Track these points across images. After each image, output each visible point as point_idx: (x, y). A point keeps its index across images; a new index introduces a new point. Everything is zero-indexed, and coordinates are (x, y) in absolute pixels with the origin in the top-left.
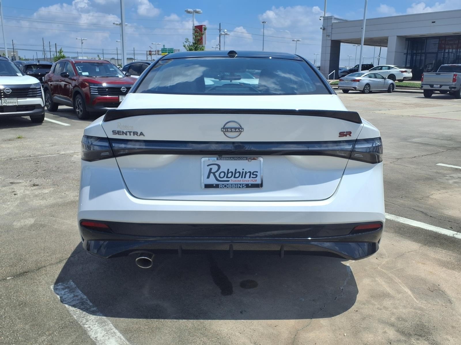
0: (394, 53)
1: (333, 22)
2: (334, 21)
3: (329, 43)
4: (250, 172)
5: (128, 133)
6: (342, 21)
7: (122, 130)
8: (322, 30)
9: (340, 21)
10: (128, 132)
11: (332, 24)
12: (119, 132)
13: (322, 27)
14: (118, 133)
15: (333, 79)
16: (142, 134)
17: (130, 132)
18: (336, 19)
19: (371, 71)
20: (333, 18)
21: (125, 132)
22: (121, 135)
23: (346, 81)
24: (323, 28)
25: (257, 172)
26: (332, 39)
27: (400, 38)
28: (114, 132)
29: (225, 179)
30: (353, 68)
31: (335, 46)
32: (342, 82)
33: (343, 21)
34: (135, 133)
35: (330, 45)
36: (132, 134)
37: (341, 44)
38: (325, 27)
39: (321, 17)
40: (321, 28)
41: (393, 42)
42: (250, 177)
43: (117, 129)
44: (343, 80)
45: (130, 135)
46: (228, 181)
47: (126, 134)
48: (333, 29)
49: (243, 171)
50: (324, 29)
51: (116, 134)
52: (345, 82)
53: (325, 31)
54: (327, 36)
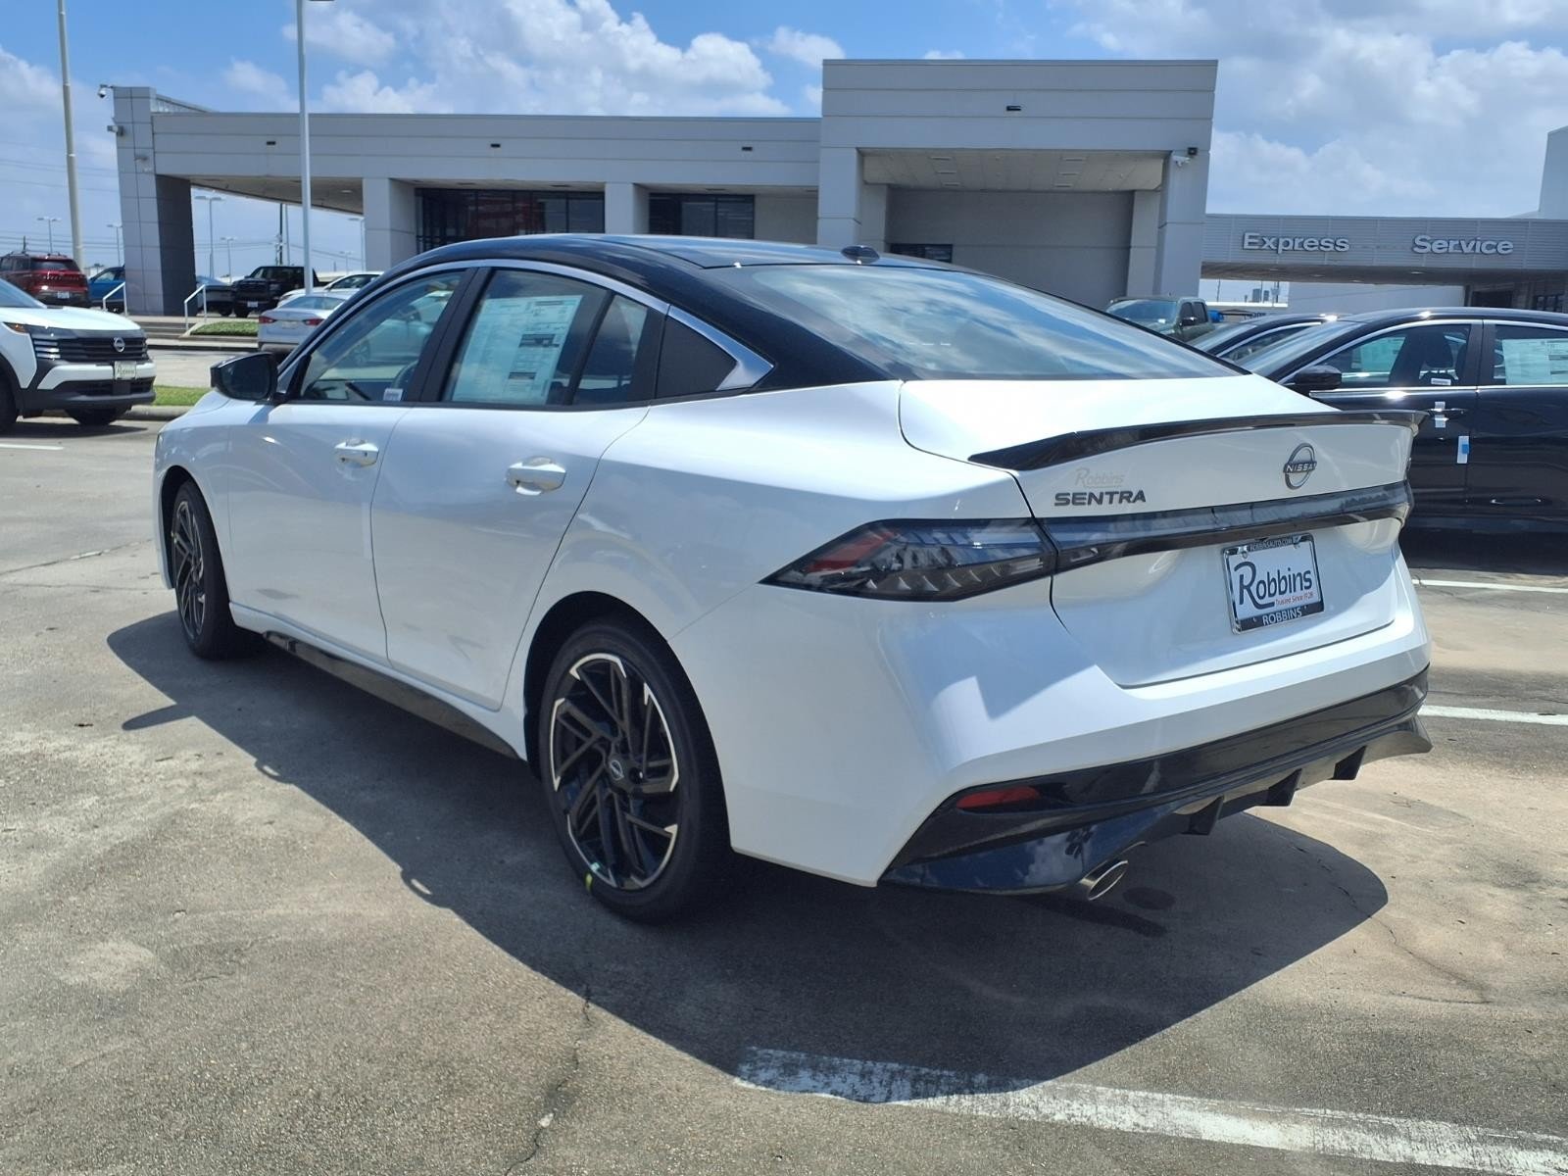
0: (388, 235)
1: (153, 110)
2: (155, 108)
3: (150, 188)
4: (1299, 574)
5: (1106, 498)
6: (182, 110)
7: (1088, 491)
8: (114, 134)
9: (177, 109)
10: (1107, 493)
11: (152, 117)
12: (1078, 496)
13: (112, 123)
14: (1077, 499)
15: (184, 315)
16: (1141, 496)
17: (1112, 494)
18: (161, 100)
19: (333, 290)
20: (152, 95)
21: (1098, 497)
22: (1084, 504)
23: (287, 323)
24: (116, 129)
25: (1309, 572)
26: (158, 172)
27: (399, 184)
28: (1062, 499)
29: (1267, 600)
30: (247, 277)
31: (174, 197)
32: (270, 326)
33: (188, 110)
34: (1126, 496)
35: (155, 195)
36: (1116, 497)
37: (194, 192)
38: (125, 126)
39: (103, 86)
40: (110, 129)
41: (379, 197)
42: (1302, 589)
43: (1071, 489)
44: (274, 321)
45: (1111, 502)
46: (1272, 604)
47: (1100, 501)
48: (155, 136)
49: (1289, 573)
50: (121, 133)
51: (1068, 503)
52: (284, 328)
53: (127, 141)
54: (137, 157)
